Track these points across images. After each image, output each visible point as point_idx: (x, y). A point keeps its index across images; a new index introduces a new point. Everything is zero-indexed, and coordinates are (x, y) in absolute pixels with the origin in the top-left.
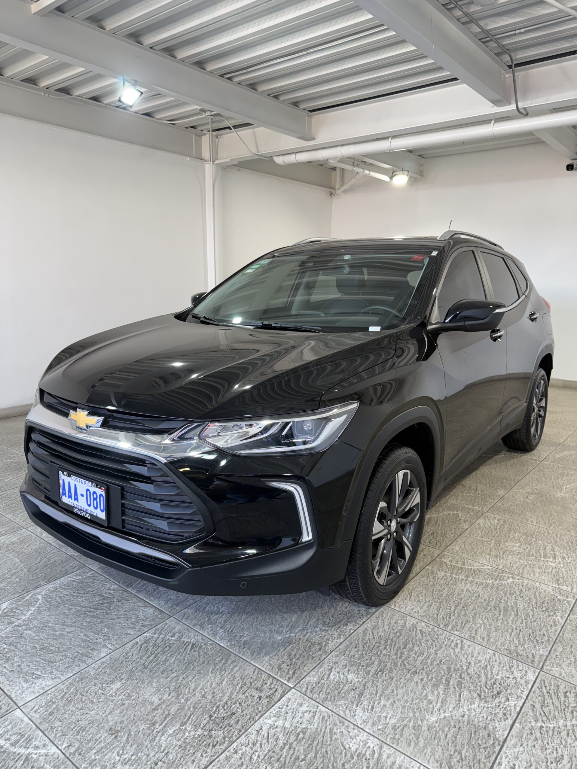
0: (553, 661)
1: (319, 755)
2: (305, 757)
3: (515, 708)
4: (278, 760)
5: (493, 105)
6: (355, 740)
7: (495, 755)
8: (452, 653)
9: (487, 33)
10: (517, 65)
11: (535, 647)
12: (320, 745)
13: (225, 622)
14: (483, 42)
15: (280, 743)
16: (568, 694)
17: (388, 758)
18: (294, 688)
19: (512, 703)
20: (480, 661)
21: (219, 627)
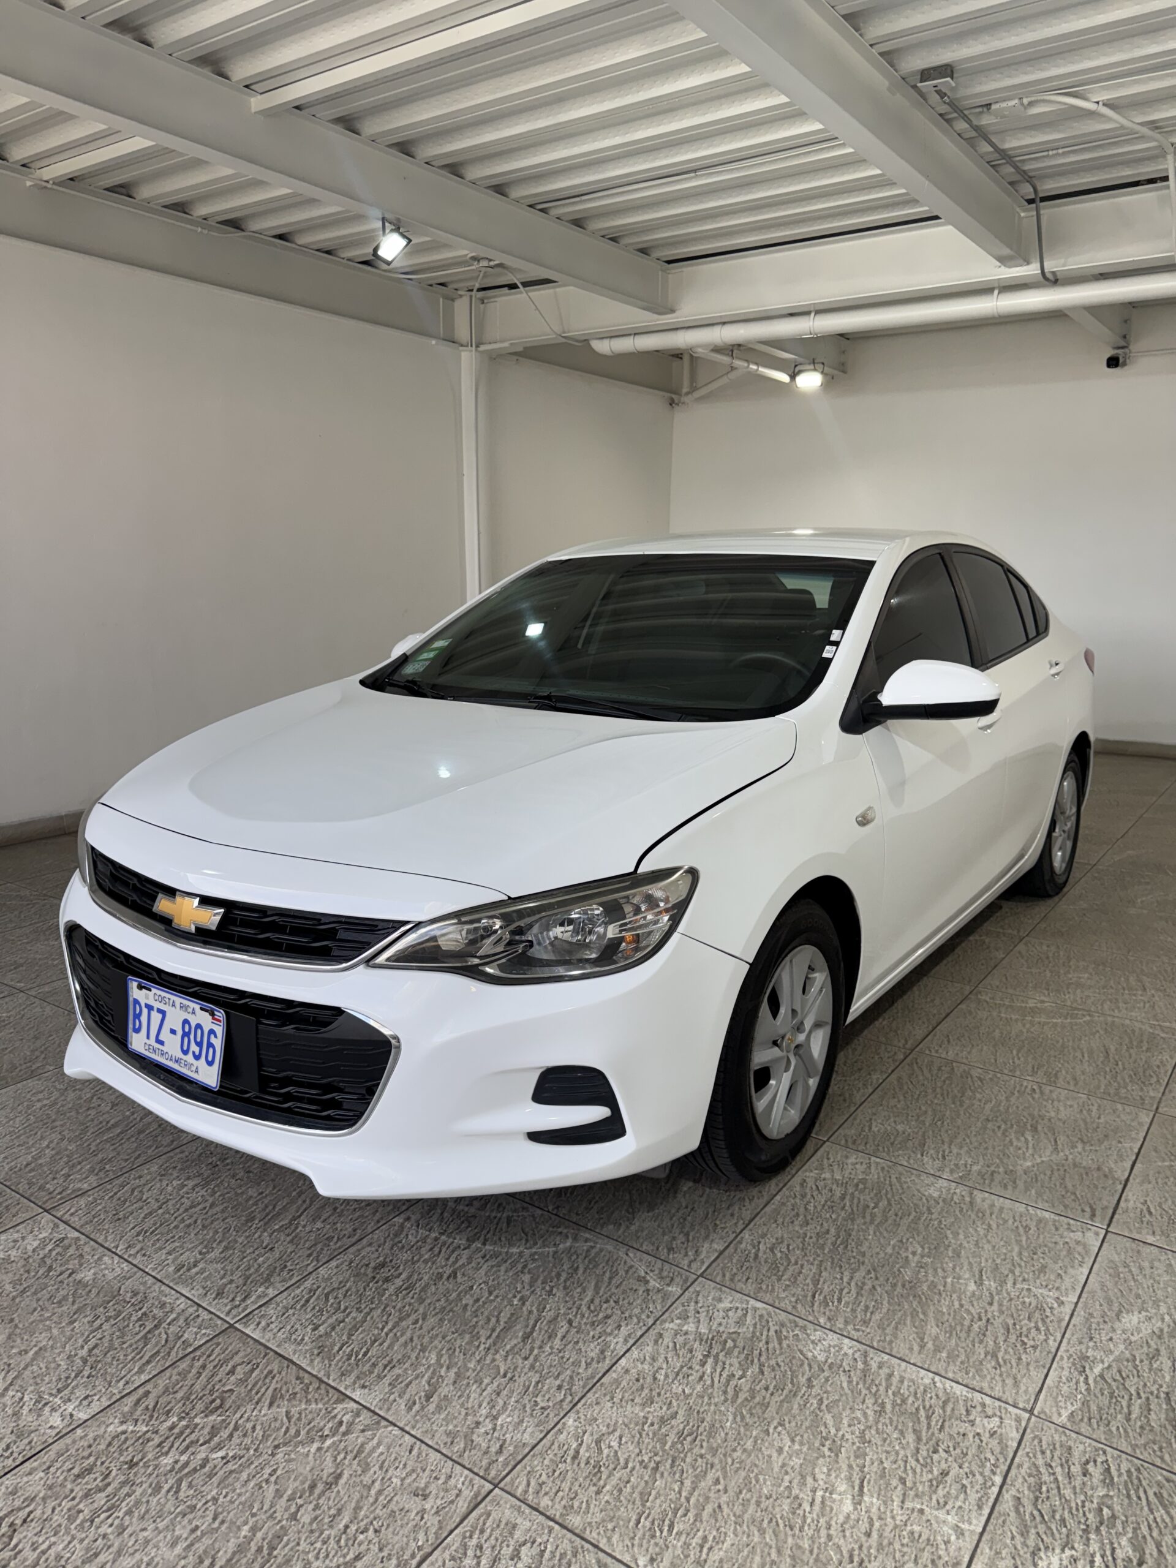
2: (876, 1205)
3: (1132, 1149)
5: (998, 264)
6: (933, 1187)
7: (1118, 1193)
8: (1030, 1099)
9: (1003, 154)
10: (1043, 199)
12: (890, 1194)
14: (993, 166)
17: (983, 1201)
18: (828, 1141)
19: (1127, 1145)
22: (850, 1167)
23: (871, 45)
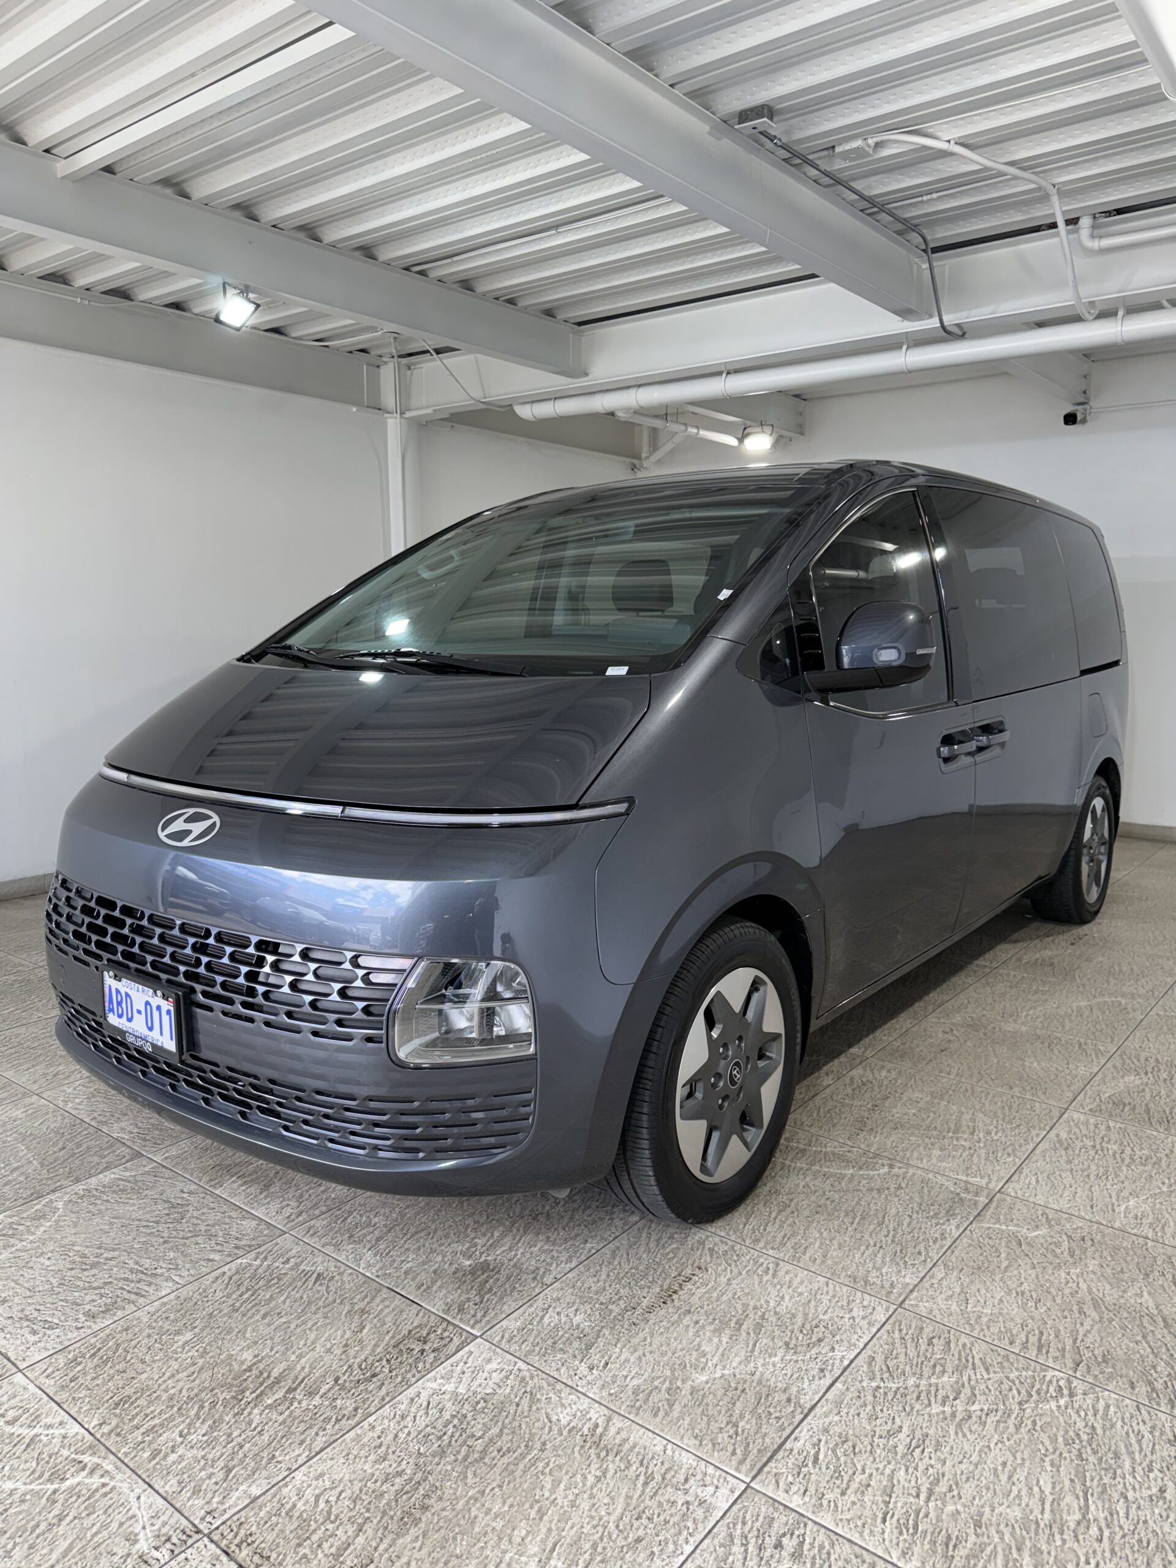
0: (924, 1292)
1: (506, 1431)
2: (483, 1435)
3: (841, 1361)
4: (440, 1438)
5: (900, 319)
6: (569, 1409)
7: (791, 1428)
8: (757, 1283)
11: (900, 1271)
12: (510, 1417)
13: (378, 1239)
15: (447, 1415)
16: (935, 1341)
17: (618, 1433)
18: (481, 1336)
19: (838, 1354)
20: (801, 1294)
21: (368, 1247)
23: (671, 86)
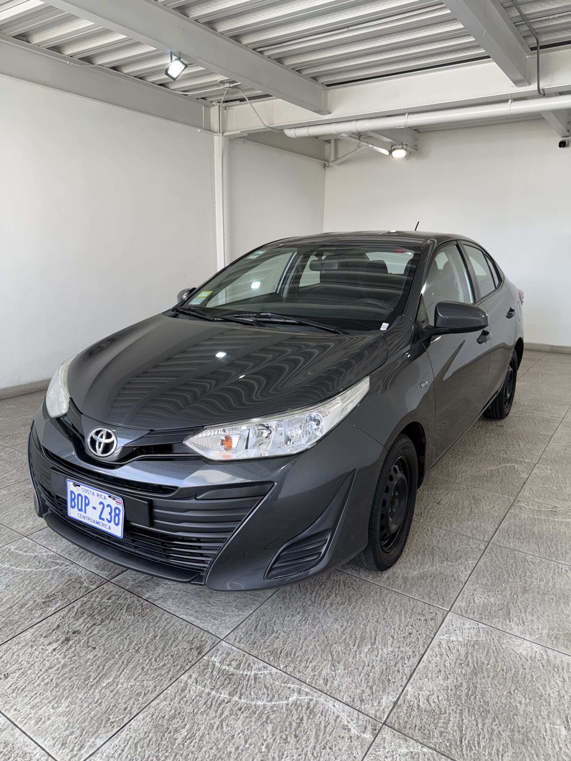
2: (489, 662)
4: (468, 665)
5: (513, 85)
6: (522, 647)
9: (524, 17)
10: (542, 47)
12: (496, 652)
14: (516, 26)
17: (556, 658)
18: (450, 611)
22: (467, 631)
